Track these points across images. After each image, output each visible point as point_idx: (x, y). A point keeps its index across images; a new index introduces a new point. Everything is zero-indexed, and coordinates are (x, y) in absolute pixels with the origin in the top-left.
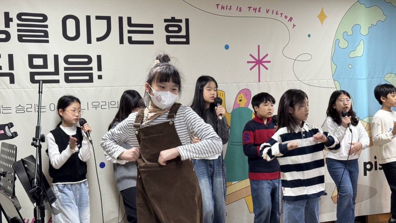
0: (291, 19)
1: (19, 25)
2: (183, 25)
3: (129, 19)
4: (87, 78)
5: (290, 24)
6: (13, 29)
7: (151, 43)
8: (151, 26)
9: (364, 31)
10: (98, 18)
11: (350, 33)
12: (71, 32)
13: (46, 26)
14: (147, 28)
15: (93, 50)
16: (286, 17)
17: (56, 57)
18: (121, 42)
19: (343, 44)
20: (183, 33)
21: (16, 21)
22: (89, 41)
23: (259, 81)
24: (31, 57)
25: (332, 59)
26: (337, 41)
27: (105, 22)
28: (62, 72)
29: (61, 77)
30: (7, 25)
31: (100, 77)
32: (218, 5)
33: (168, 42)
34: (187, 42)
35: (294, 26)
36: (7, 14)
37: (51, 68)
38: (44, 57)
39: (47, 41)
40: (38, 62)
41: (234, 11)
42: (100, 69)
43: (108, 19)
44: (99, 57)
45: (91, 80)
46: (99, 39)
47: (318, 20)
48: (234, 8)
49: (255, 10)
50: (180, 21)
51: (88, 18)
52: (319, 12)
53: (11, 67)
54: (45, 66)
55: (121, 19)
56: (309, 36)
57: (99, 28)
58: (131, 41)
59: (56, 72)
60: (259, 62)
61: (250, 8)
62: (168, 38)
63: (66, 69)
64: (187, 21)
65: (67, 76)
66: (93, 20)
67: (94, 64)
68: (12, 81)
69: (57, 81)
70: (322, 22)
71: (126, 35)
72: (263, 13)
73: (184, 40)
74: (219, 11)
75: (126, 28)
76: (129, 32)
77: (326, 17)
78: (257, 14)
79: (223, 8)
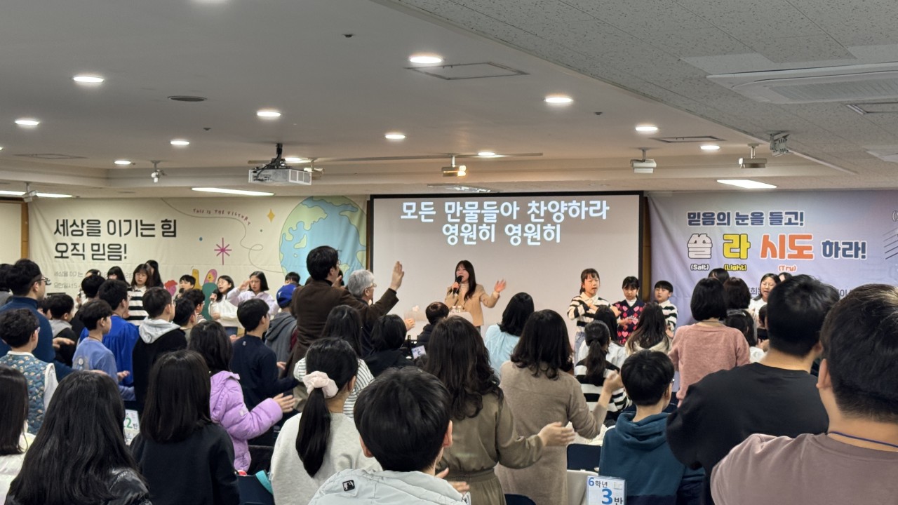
0: (246, 218)
1: (88, 227)
2: (172, 224)
3: (141, 221)
4: (118, 258)
5: (246, 223)
6: (85, 230)
7: (153, 236)
8: (153, 225)
9: (307, 227)
10: (125, 221)
11: (295, 228)
12: (112, 231)
13: (99, 227)
14: (151, 227)
15: (122, 241)
16: (243, 217)
17: (104, 245)
18: (137, 235)
19: (289, 237)
20: (172, 229)
21: (86, 225)
22: (121, 235)
23: (223, 264)
24: (93, 245)
25: (280, 250)
26: (283, 235)
27: (128, 223)
28: (107, 254)
29: (106, 257)
30: (82, 227)
31: (125, 258)
32: (194, 210)
33: (164, 236)
34: (175, 236)
35: (249, 223)
36: (82, 221)
37: (101, 252)
38: (98, 245)
39: (99, 236)
40: (96, 248)
41: (205, 214)
42: (125, 252)
43: (130, 221)
44: (125, 245)
45: (120, 259)
46: (126, 234)
47: (268, 219)
48: (205, 211)
49: (220, 212)
50: (170, 221)
51: (120, 221)
52: (268, 213)
53: (84, 251)
54: (98, 250)
55: (137, 221)
56: (261, 231)
57: (125, 227)
58: (142, 235)
59: (104, 254)
60: (223, 250)
61: (216, 211)
62: (163, 233)
63: (109, 252)
64: (175, 221)
65: (109, 256)
66: (122, 222)
67: (122, 250)
68: (84, 259)
69: (104, 259)
70: (271, 220)
71: (140, 231)
72: (226, 214)
73: (173, 234)
74: (196, 214)
75: (140, 227)
76: (142, 229)
77: (274, 216)
78: (221, 215)
79: (198, 211)
